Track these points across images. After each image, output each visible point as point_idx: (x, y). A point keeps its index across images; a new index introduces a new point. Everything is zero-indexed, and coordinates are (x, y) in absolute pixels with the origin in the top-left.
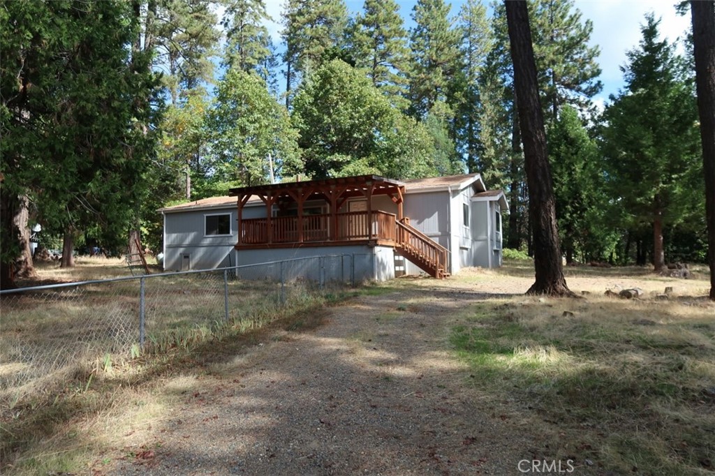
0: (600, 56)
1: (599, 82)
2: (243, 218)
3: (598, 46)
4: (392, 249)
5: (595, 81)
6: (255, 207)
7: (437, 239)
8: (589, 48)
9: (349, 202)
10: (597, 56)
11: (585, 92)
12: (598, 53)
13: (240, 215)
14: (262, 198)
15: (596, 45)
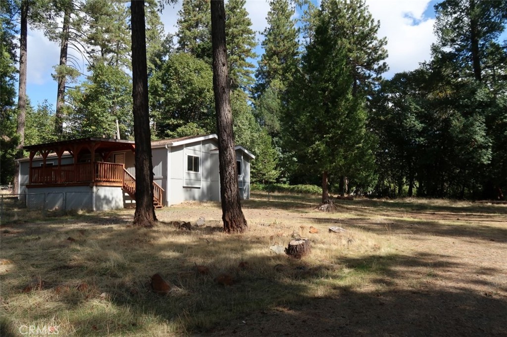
0: (387, 44)
1: (384, 64)
2: (33, 166)
3: (386, 38)
4: (120, 188)
5: (381, 63)
6: (67, 158)
7: (161, 181)
8: (379, 39)
9: (115, 155)
10: (386, 44)
11: (375, 71)
12: (386, 43)
13: (31, 165)
14: (70, 152)
15: (384, 37)
